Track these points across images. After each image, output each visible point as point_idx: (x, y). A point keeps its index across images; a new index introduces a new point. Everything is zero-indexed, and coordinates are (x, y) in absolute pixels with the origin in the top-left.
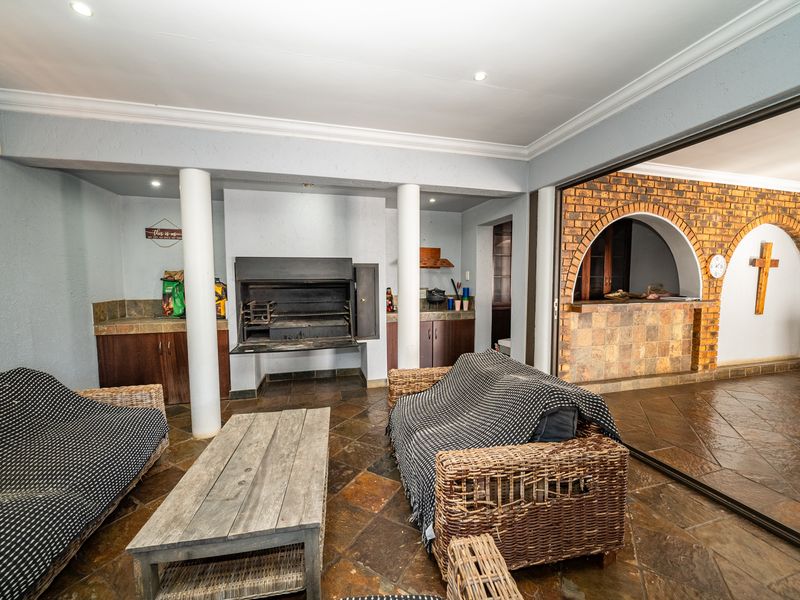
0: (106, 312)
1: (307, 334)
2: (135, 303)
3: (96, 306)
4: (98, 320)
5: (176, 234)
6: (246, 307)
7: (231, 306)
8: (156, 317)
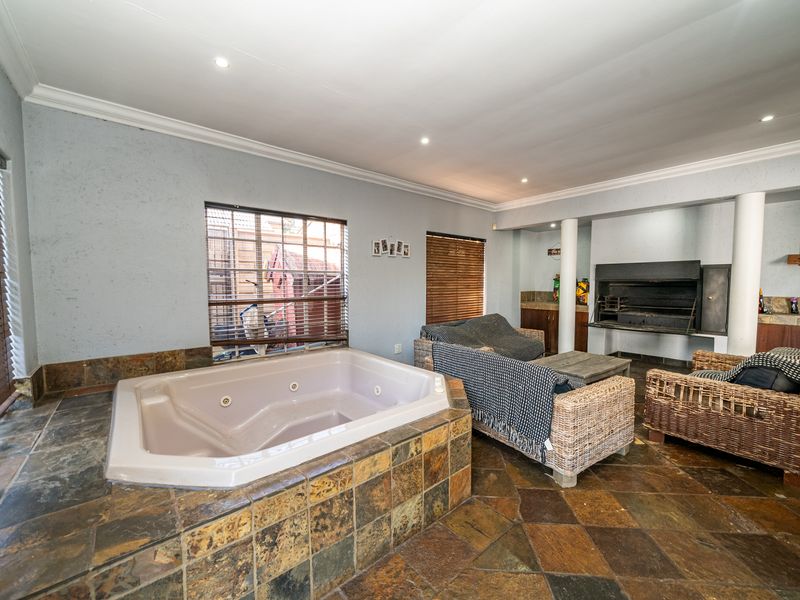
0: (528, 296)
1: (650, 322)
2: (540, 293)
3: (522, 293)
4: (522, 301)
5: (558, 252)
6: (602, 298)
7: (591, 299)
8: (549, 301)
